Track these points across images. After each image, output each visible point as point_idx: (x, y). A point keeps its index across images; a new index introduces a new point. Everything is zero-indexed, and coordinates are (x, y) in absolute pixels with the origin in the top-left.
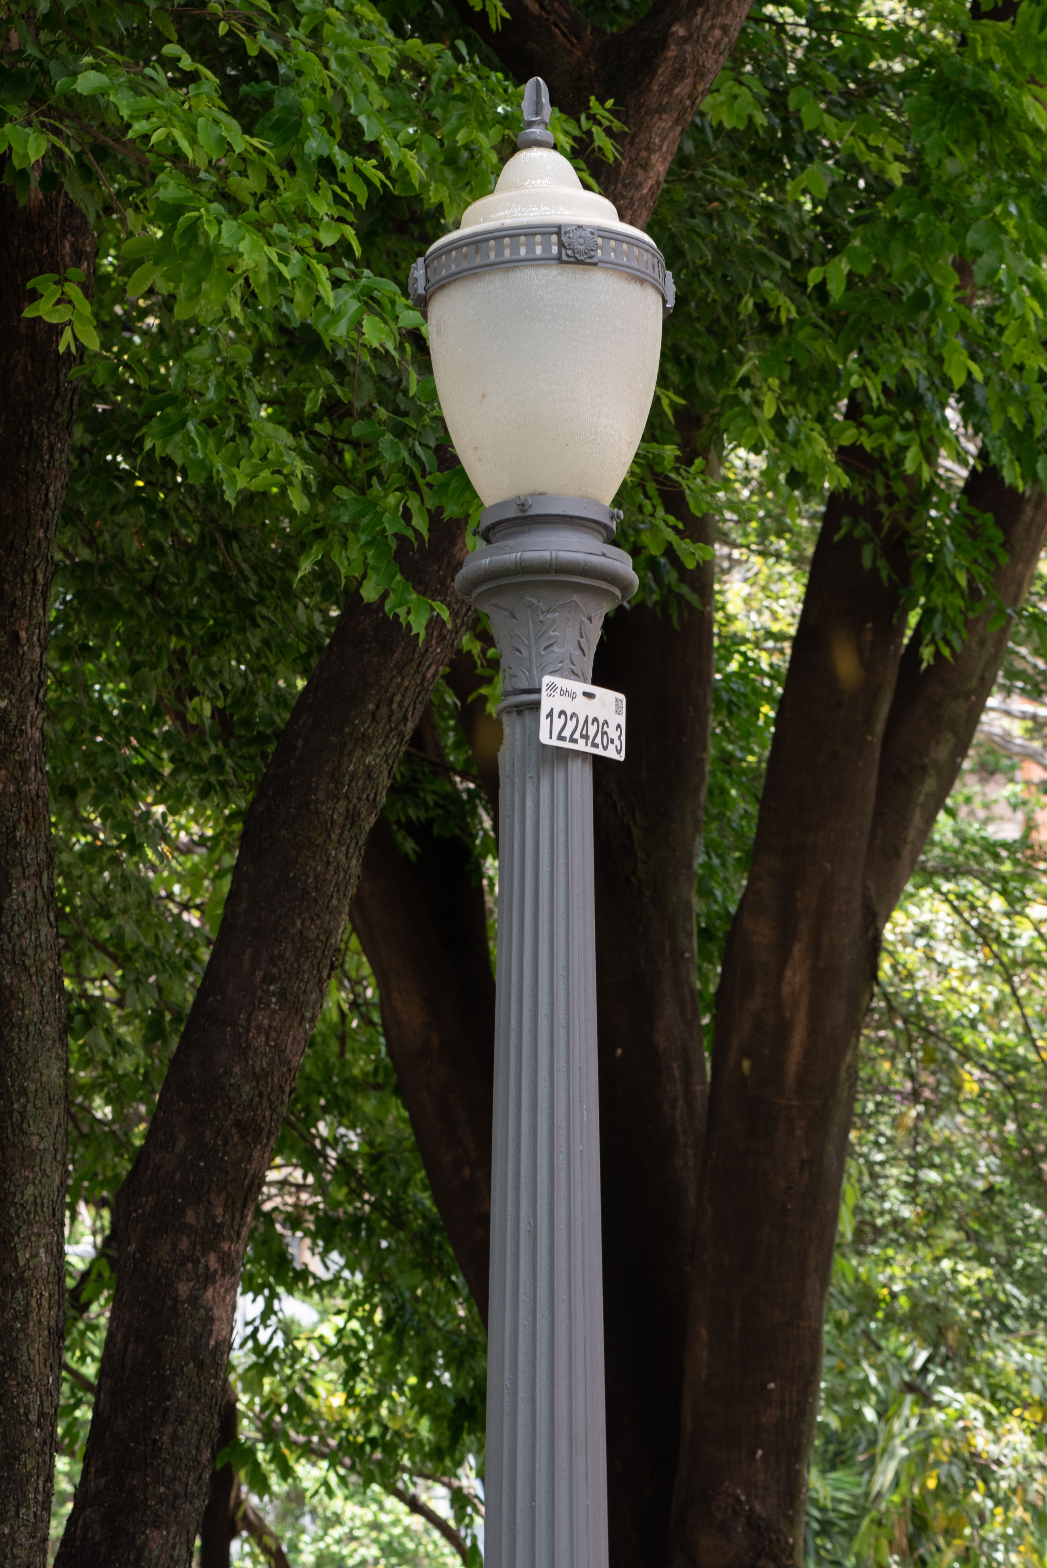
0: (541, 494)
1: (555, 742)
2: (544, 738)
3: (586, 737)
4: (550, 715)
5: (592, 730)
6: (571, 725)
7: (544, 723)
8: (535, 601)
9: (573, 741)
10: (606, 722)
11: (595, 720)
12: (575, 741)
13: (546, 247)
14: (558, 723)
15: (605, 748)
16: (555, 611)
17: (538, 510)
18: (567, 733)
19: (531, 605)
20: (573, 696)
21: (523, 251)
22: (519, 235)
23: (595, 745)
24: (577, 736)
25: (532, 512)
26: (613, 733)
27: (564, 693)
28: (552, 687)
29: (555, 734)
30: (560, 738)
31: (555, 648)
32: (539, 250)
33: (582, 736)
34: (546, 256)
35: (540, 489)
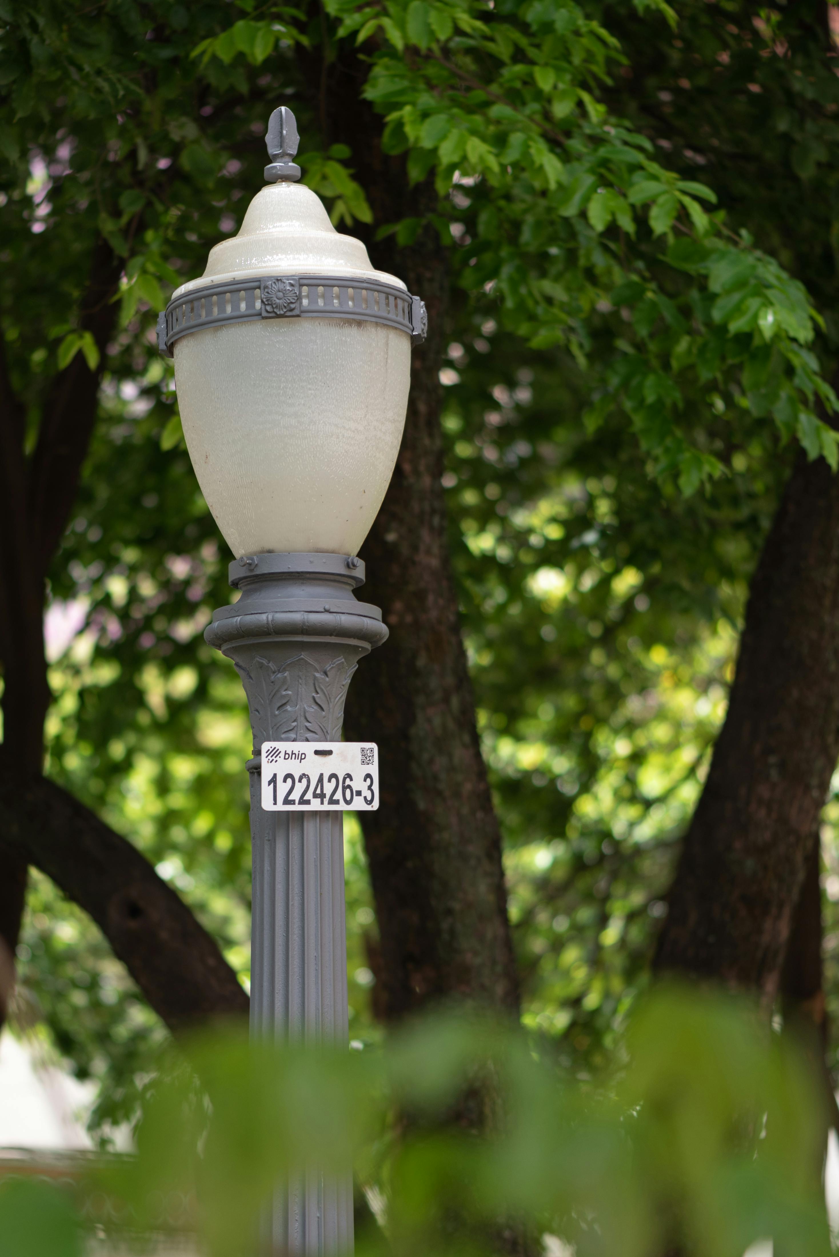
0: (270, 551)
1: (280, 807)
2: (267, 804)
3: (322, 796)
4: (273, 780)
5: (328, 788)
6: (300, 788)
7: (266, 791)
8: (265, 662)
9: (303, 801)
10: (349, 776)
11: (333, 776)
12: (308, 802)
13: (251, 305)
14: (283, 788)
15: (348, 803)
16: (284, 670)
17: (265, 569)
18: (295, 796)
19: (261, 666)
20: (302, 757)
21: (229, 309)
22: (225, 293)
23: (332, 802)
24: (309, 796)
25: (258, 572)
26: (358, 784)
27: (288, 756)
28: (274, 753)
29: (280, 799)
30: (287, 801)
31: (289, 708)
32: (243, 306)
33: (315, 796)
34: (251, 312)
35: (268, 546)
